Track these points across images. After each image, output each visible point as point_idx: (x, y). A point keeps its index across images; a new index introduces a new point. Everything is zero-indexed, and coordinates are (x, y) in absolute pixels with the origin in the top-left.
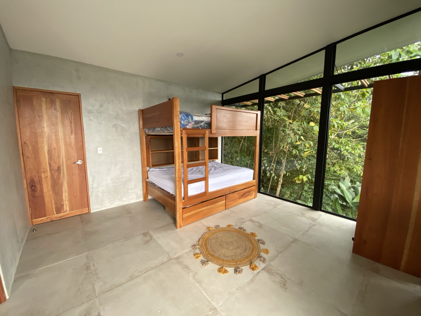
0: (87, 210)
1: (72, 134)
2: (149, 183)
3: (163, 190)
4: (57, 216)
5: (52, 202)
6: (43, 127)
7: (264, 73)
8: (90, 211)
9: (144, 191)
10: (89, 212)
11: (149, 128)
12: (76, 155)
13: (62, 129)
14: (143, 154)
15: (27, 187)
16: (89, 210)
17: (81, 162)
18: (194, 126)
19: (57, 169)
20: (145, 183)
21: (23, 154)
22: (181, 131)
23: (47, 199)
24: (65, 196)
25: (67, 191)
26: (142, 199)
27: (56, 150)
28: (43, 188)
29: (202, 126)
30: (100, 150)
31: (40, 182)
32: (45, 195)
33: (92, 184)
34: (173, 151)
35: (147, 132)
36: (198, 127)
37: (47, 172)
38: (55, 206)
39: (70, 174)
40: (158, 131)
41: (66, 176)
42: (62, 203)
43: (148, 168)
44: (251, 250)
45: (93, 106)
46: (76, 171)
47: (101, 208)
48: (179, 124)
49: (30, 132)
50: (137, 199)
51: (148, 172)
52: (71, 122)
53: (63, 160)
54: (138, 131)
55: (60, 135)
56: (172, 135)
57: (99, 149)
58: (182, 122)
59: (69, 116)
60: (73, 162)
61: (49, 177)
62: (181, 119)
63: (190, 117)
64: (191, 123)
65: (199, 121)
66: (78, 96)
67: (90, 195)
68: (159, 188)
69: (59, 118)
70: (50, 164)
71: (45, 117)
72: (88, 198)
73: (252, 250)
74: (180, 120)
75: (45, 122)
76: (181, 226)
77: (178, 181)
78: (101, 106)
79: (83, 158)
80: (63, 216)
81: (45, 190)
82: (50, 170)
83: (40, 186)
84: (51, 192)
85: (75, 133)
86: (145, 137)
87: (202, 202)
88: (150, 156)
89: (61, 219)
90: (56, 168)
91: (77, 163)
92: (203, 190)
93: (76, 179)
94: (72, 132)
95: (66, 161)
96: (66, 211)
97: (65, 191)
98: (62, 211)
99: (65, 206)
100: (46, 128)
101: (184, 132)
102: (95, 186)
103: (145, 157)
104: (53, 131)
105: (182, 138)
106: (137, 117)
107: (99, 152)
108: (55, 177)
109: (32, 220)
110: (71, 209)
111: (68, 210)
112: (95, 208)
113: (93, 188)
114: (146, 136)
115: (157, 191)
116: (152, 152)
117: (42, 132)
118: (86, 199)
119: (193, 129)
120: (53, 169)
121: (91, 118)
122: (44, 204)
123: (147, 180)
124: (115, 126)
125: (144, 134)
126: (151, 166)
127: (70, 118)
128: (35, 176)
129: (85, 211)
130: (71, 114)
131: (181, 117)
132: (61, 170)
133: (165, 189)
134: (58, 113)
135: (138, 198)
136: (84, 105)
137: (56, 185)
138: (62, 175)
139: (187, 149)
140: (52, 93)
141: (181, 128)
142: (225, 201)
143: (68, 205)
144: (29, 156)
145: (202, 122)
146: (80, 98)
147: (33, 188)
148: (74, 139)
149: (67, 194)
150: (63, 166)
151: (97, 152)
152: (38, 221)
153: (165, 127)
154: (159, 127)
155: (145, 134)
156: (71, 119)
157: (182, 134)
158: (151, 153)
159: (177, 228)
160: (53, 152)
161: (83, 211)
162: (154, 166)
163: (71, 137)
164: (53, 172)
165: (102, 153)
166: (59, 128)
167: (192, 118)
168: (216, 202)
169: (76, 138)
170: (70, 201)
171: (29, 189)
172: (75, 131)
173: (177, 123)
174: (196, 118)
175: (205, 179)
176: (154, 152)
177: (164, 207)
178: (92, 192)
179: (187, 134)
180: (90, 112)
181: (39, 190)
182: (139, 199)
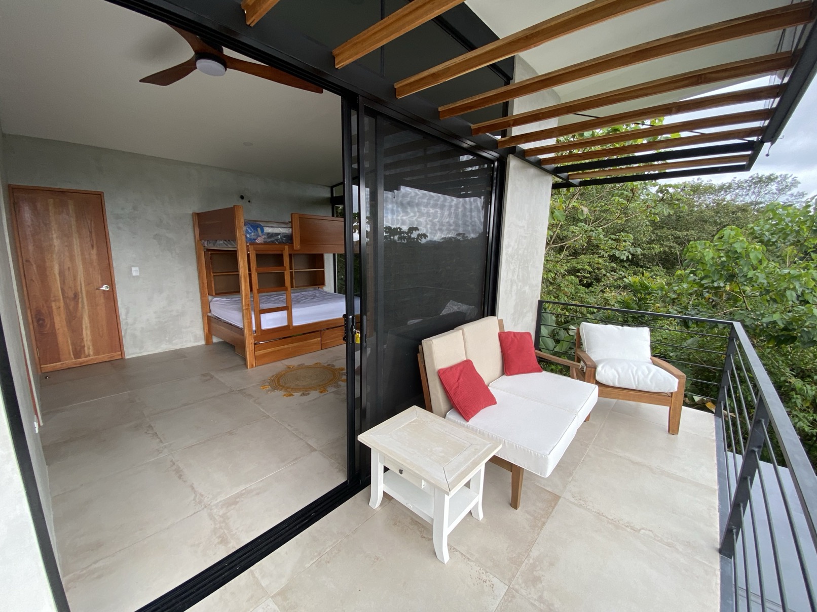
0: (119, 355)
1: (93, 249)
2: (213, 317)
3: (231, 324)
4: (76, 361)
5: (67, 342)
6: (52, 239)
8: (124, 356)
9: (206, 330)
10: (123, 359)
11: (208, 241)
12: (100, 278)
13: (78, 240)
14: (202, 277)
15: (32, 321)
16: (122, 354)
17: (107, 287)
18: (266, 240)
19: (73, 296)
20: (206, 318)
21: (25, 275)
22: (247, 246)
23: (60, 339)
24: (87, 334)
25: (89, 327)
26: (203, 342)
27: (71, 271)
28: (54, 322)
29: (278, 240)
30: (135, 271)
31: (51, 314)
32: (57, 332)
33: (126, 319)
34: (237, 273)
35: (206, 245)
36: (273, 242)
37: (59, 300)
38: (72, 348)
39: (93, 305)
40: (220, 245)
41: (86, 307)
42: (83, 345)
43: (210, 298)
45: (123, 209)
46: (101, 300)
47: (141, 353)
48: (244, 237)
49: (33, 246)
50: (194, 342)
51: (210, 303)
52: (91, 232)
53: (81, 284)
54: (193, 244)
55: (76, 251)
56: (236, 251)
57: (133, 269)
58: (248, 236)
59: (87, 223)
60: (96, 288)
61: (62, 308)
62: (247, 232)
63: (259, 229)
64: (260, 236)
65: (273, 234)
66: (100, 196)
67: (123, 334)
68: (225, 322)
69: (73, 227)
70: (63, 290)
71: (54, 226)
72: (120, 337)
74: (245, 233)
75: (53, 232)
76: (253, 365)
77: (245, 309)
78: (135, 208)
79: (111, 282)
80: (84, 362)
81: (57, 326)
82: (63, 297)
83: (51, 320)
84: (66, 329)
85: (98, 247)
86: (203, 252)
87: (283, 338)
88: (212, 279)
89: (82, 366)
90: (71, 294)
91: (102, 289)
92: (285, 324)
93: (102, 311)
94: (93, 246)
95: (85, 286)
96: (89, 355)
97: (86, 327)
98: (83, 356)
99: (86, 349)
100: (55, 241)
101: (251, 248)
102: (130, 321)
103: (205, 282)
104: (66, 244)
105: (248, 255)
106: (192, 224)
107: (134, 274)
108: (71, 308)
109: (40, 365)
110: (97, 352)
111: (91, 353)
112: (131, 352)
113: (127, 324)
114: (205, 250)
115: (223, 328)
116: (215, 274)
117: (51, 245)
118: (118, 340)
119: (265, 243)
120: (68, 297)
121: (121, 225)
122: (57, 345)
123: (209, 314)
124: (156, 237)
125: (203, 248)
126: (214, 294)
127: (89, 225)
128: (43, 305)
129: (117, 355)
130: (91, 221)
131: (245, 230)
132: (79, 299)
133: (233, 323)
134: (72, 219)
135: (196, 340)
136: (110, 208)
137: (73, 319)
138: (80, 305)
139: (256, 270)
140: (63, 192)
141: (247, 243)
142: (320, 338)
143: (91, 347)
144: (34, 279)
145: (277, 234)
146: (102, 198)
147: (41, 322)
148: (96, 254)
149: (89, 332)
150: (82, 293)
151: (132, 274)
152: (49, 367)
153: (229, 240)
154: (221, 240)
156: (91, 227)
157: (248, 250)
158: (214, 276)
159: (247, 368)
160: (67, 273)
161: (114, 356)
162: (218, 294)
163: (92, 252)
164: (68, 301)
165: (138, 274)
166: (74, 240)
167: (262, 231)
168: (306, 339)
169: (99, 254)
170: (94, 342)
171: (35, 324)
172: (96, 244)
173: (241, 237)
174: (268, 230)
175: (287, 308)
176: (218, 274)
177: (234, 348)
178: (126, 330)
179: (256, 251)
180: (118, 217)
181: (48, 325)
182: (199, 342)
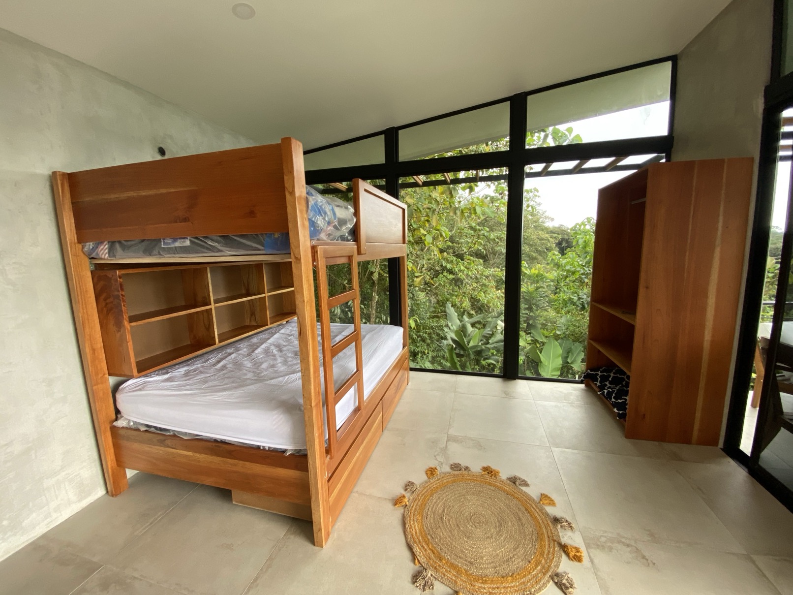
2: (126, 432)
7: (396, 126)
11: (121, 242)
14: (90, 336)
22: (313, 248)
26: (98, 494)
35: (103, 254)
44: (526, 512)
48: (307, 226)
50: (80, 500)
51: (118, 396)
64: (331, 224)
68: (198, 439)
73: (526, 510)
86: (90, 273)
88: (129, 337)
92: (352, 407)
101: (320, 251)
103: (100, 344)
114: (93, 268)
116: (133, 324)
126: (136, 372)
141: (311, 241)
142: (382, 413)
153: (223, 237)
154: (187, 238)
155: (91, 263)
157: (314, 258)
158: (131, 327)
168: (373, 424)
173: (303, 223)
175: (358, 375)
176: (139, 323)
177: (225, 494)
179: (326, 258)
182: (87, 497)
